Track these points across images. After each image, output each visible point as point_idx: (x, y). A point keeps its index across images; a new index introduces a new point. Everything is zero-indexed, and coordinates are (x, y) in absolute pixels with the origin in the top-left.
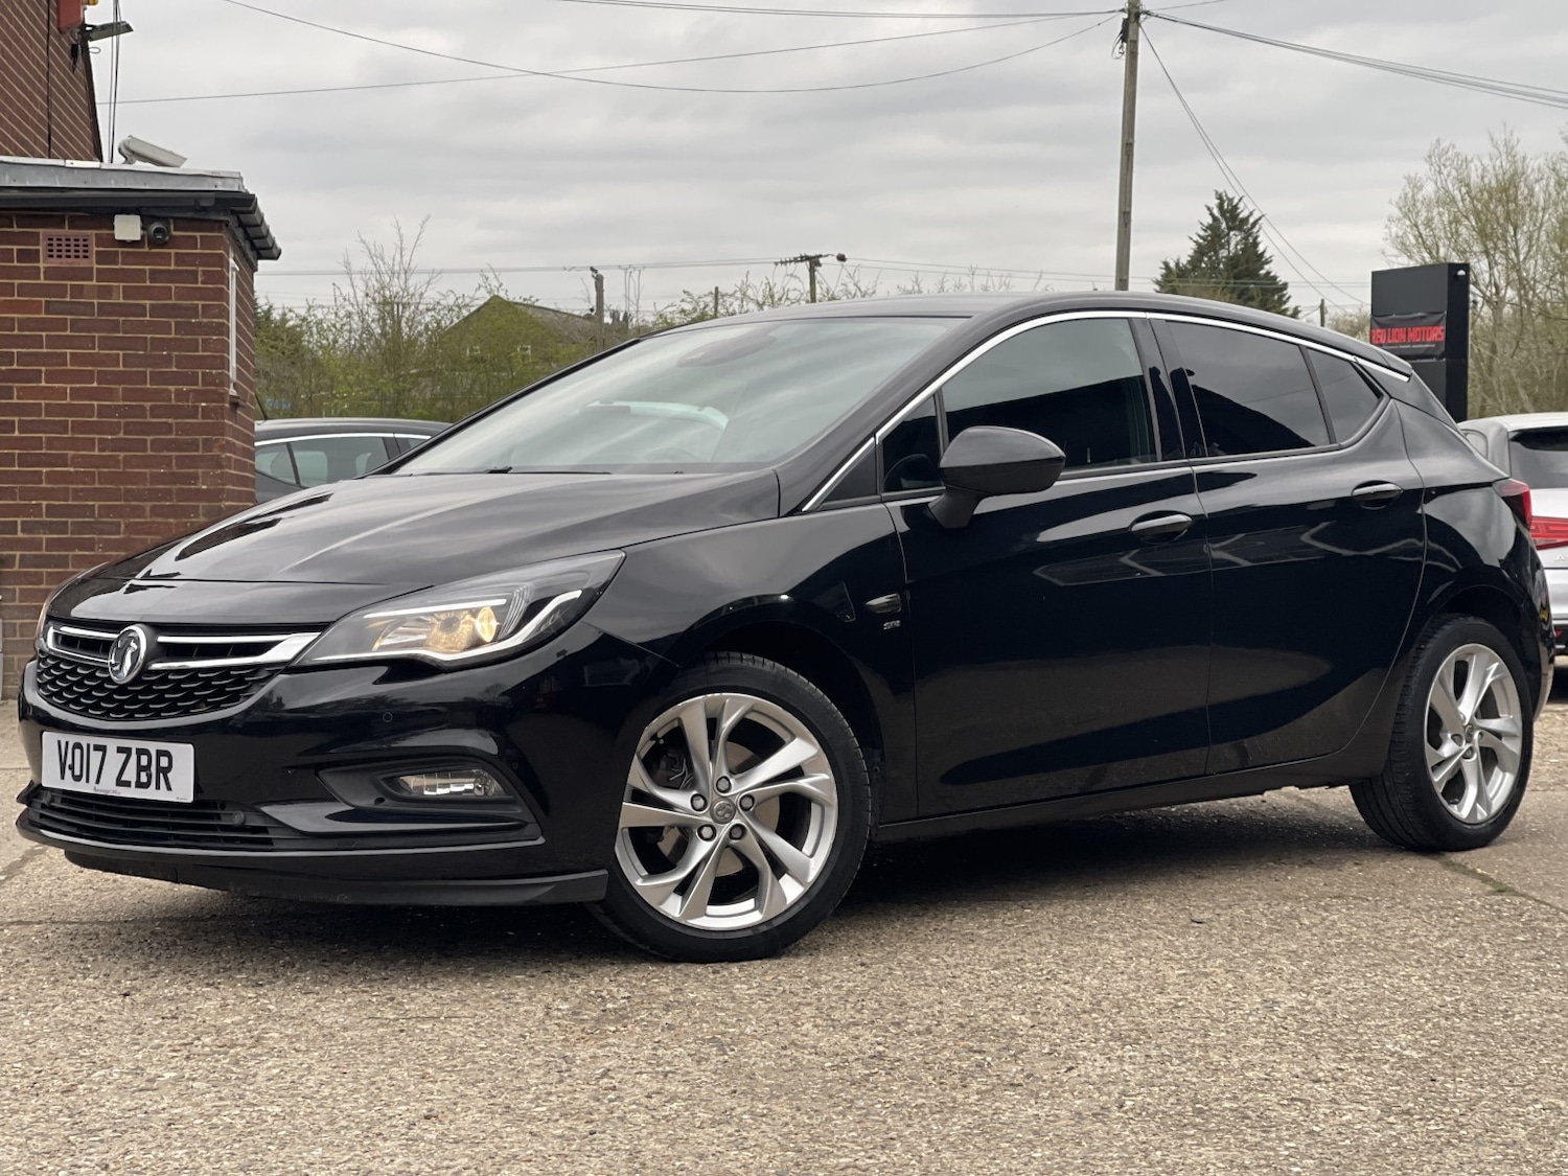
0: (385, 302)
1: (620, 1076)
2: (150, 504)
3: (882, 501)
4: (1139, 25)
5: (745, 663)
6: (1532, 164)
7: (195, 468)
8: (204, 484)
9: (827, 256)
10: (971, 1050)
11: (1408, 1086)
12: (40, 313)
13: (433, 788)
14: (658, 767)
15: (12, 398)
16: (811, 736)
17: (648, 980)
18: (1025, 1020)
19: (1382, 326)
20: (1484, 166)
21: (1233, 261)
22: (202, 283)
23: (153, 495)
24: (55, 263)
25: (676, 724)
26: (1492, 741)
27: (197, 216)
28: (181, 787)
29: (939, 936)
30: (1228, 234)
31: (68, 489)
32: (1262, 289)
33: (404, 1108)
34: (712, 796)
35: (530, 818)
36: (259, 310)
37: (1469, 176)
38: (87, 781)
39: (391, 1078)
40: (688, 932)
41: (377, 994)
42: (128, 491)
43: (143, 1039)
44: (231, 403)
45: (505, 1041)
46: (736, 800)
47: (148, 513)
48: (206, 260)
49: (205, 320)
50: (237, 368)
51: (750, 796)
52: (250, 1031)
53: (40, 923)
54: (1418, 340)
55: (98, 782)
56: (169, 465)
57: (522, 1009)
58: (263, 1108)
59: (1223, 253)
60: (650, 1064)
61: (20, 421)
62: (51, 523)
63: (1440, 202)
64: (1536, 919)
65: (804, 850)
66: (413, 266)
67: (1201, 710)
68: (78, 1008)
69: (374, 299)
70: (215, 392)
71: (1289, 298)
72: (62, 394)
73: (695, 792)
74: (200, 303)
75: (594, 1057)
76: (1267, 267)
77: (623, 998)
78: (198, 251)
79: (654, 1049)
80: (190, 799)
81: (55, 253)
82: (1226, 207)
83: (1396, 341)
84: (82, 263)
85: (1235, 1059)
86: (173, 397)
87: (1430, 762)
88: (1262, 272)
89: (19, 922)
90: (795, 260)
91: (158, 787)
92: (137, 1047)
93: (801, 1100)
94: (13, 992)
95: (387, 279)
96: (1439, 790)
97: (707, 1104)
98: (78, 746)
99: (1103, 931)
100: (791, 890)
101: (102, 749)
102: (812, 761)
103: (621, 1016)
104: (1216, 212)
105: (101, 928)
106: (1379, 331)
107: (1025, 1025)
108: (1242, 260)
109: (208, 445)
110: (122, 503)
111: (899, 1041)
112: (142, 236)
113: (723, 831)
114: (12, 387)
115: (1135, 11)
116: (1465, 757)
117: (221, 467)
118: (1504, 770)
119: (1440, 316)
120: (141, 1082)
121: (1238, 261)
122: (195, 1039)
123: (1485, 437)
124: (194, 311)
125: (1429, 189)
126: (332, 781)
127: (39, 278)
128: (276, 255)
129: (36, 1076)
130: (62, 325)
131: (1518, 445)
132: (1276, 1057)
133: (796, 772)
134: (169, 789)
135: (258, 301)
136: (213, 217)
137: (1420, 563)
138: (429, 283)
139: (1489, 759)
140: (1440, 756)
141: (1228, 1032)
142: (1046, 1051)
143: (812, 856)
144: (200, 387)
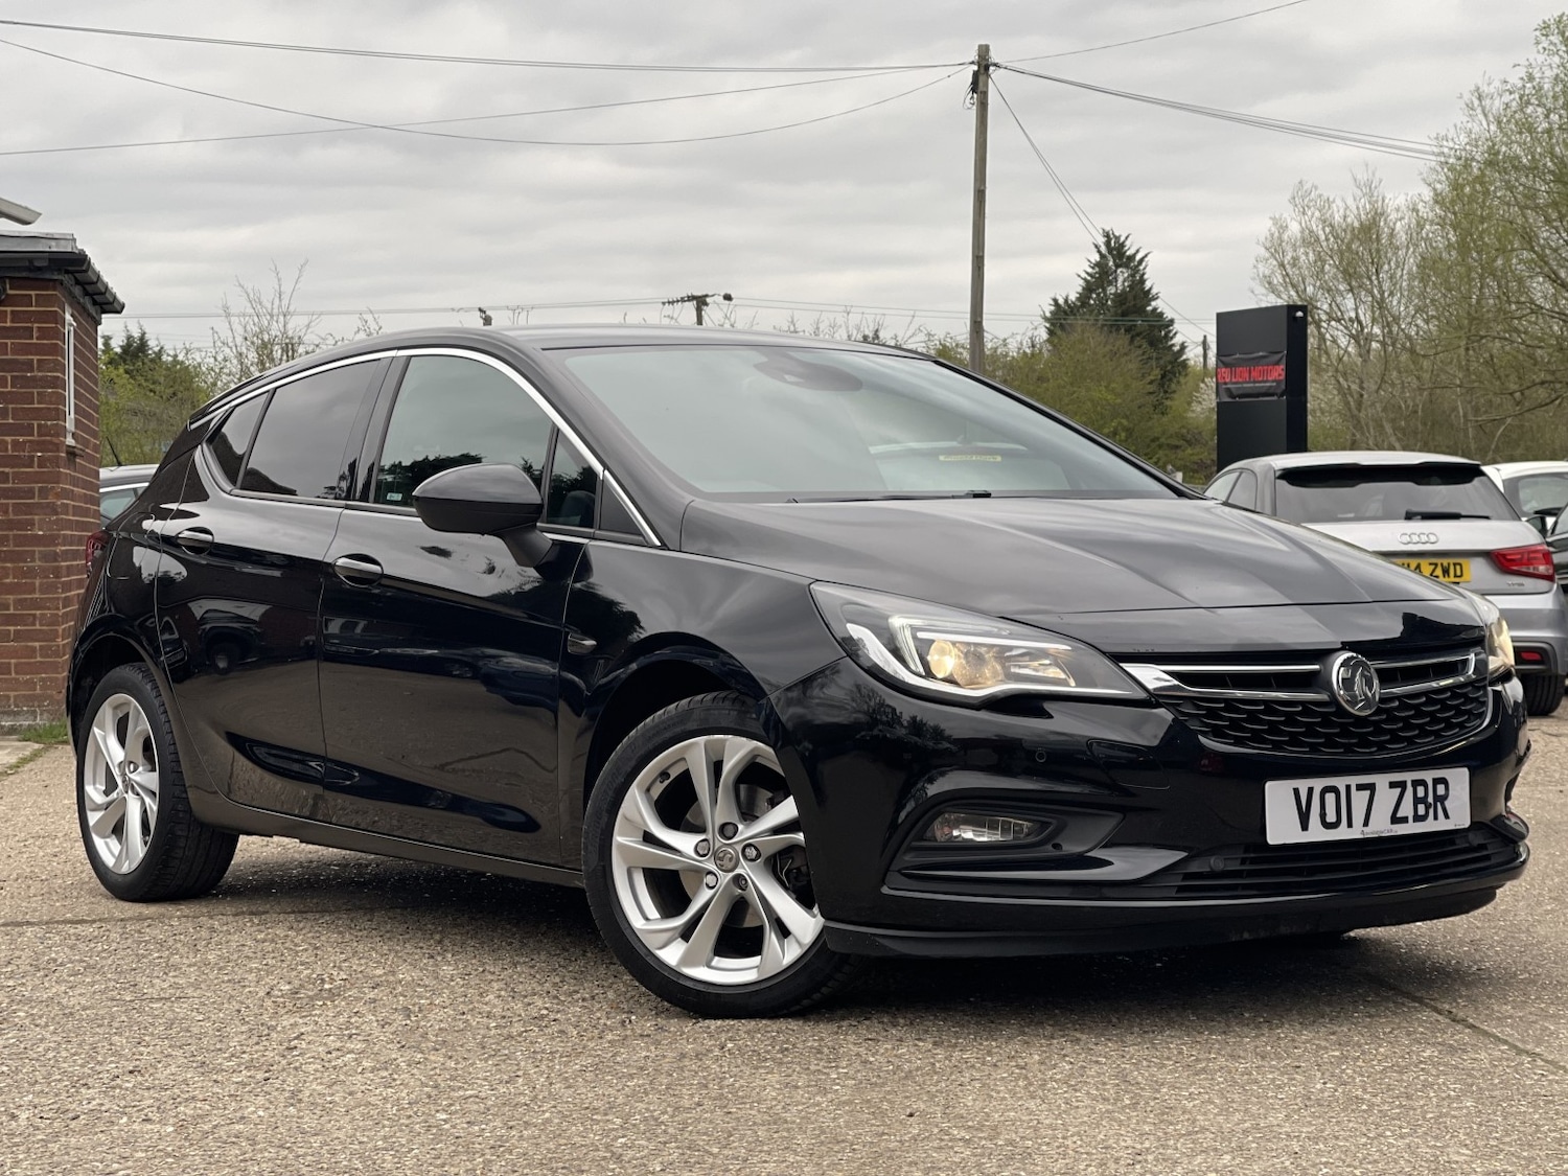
0: (264, 345)
1: (311, 1038)
4: (988, 76)
6: (1391, 205)
7: (31, 514)
8: (40, 530)
9: (713, 296)
19: (1226, 365)
20: (1347, 208)
21: (1120, 298)
22: (37, 339)
27: (31, 275)
28: (1458, 813)
30: (1116, 271)
32: (1150, 326)
36: (150, 352)
37: (1332, 216)
39: (110, 1044)
44: (68, 453)
45: (221, 1015)
48: (41, 317)
49: (40, 374)
50: (76, 419)
54: (1261, 379)
55: (1366, 824)
56: (7, 512)
59: (1111, 290)
60: (341, 1028)
63: (1305, 243)
66: (292, 309)
69: (253, 343)
70: (51, 442)
71: (1176, 333)
74: (35, 358)
75: (294, 1025)
76: (1153, 303)
78: (34, 309)
79: (350, 1017)
80: (1467, 823)
82: (1113, 244)
83: (1240, 380)
86: (10, 447)
88: (1149, 308)
90: (683, 300)
91: (1435, 818)
93: (456, 1051)
95: (266, 323)
97: (375, 1056)
101: (1370, 788)
103: (333, 993)
104: (1103, 249)
106: (1223, 370)
108: (1130, 297)
109: (43, 492)
115: (984, 63)
117: (57, 514)
119: (1280, 355)
121: (1126, 299)
123: (1257, 474)
124: (29, 365)
125: (1294, 228)
128: (119, 309)
134: (1447, 816)
135: (149, 343)
136: (48, 276)
138: (308, 326)
144: (35, 438)
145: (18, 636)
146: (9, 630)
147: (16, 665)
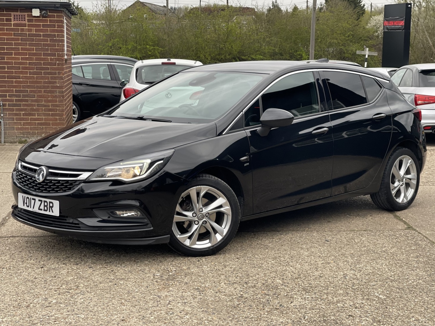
1: (173, 304)
2: (43, 90)
3: (244, 130)
5: (207, 178)
7: (56, 80)
8: (58, 84)
10: (265, 294)
11: (380, 310)
12: (12, 36)
13: (123, 214)
14: (183, 205)
15: (5, 60)
16: (225, 197)
17: (181, 264)
18: (281, 282)
19: (387, 20)
22: (57, 28)
23: (44, 87)
24: (16, 22)
25: (188, 194)
26: (408, 181)
27: (55, 9)
28: (56, 212)
29: (258, 246)
31: (21, 85)
33: (116, 316)
34: (198, 213)
35: (149, 222)
38: (31, 208)
39: (113, 304)
40: (191, 249)
41: (109, 269)
42: (37, 86)
43: (47, 286)
44: (65, 61)
45: (143, 289)
46: (204, 214)
47: (43, 92)
48: (58, 21)
49: (58, 38)
50: (67, 49)
51: (208, 213)
52: (75, 283)
53: (18, 237)
54: (397, 25)
55: (33, 208)
56: (48, 79)
57: (147, 275)
58: (79, 315)
60: (181, 299)
61: (7, 66)
62: (16, 95)
64: (418, 240)
65: (222, 226)
67: (330, 181)
68: (29, 273)
70: (61, 59)
72: (18, 59)
73: (193, 212)
74: (56, 34)
75: (166, 296)
77: (174, 271)
78: (56, 19)
79: (182, 293)
80: (58, 215)
81: (16, 19)
83: (391, 25)
84: (23, 22)
85: (335, 299)
86: (49, 60)
87: (392, 188)
89: (13, 237)
91: (50, 211)
92: (45, 289)
93: (220, 314)
94: (12, 265)
96: (394, 195)
97: (196, 316)
98: (28, 198)
99: (302, 245)
100: (219, 237)
101: (35, 199)
102: (225, 203)
103: (173, 278)
105: (35, 239)
106: (386, 22)
107: (280, 284)
109: (59, 73)
110: (36, 89)
111: (247, 290)
112: (40, 15)
113: (201, 222)
114: (5, 57)
116: (401, 186)
117: (63, 80)
118: (412, 188)
119: (403, 18)
120: (47, 304)
122: (60, 286)
123: (412, 71)
124: (55, 36)
126: (96, 212)
127: (11, 26)
129: (19, 301)
130: (18, 40)
131: (421, 74)
132: (346, 298)
133: (221, 206)
134: (53, 212)
136: (60, 9)
137: (391, 132)
139: (408, 185)
140: (394, 186)
141: (334, 288)
142: (285, 295)
143: (224, 228)
144: (57, 57)
145: (52, 115)
146: (50, 113)
147: (52, 123)
